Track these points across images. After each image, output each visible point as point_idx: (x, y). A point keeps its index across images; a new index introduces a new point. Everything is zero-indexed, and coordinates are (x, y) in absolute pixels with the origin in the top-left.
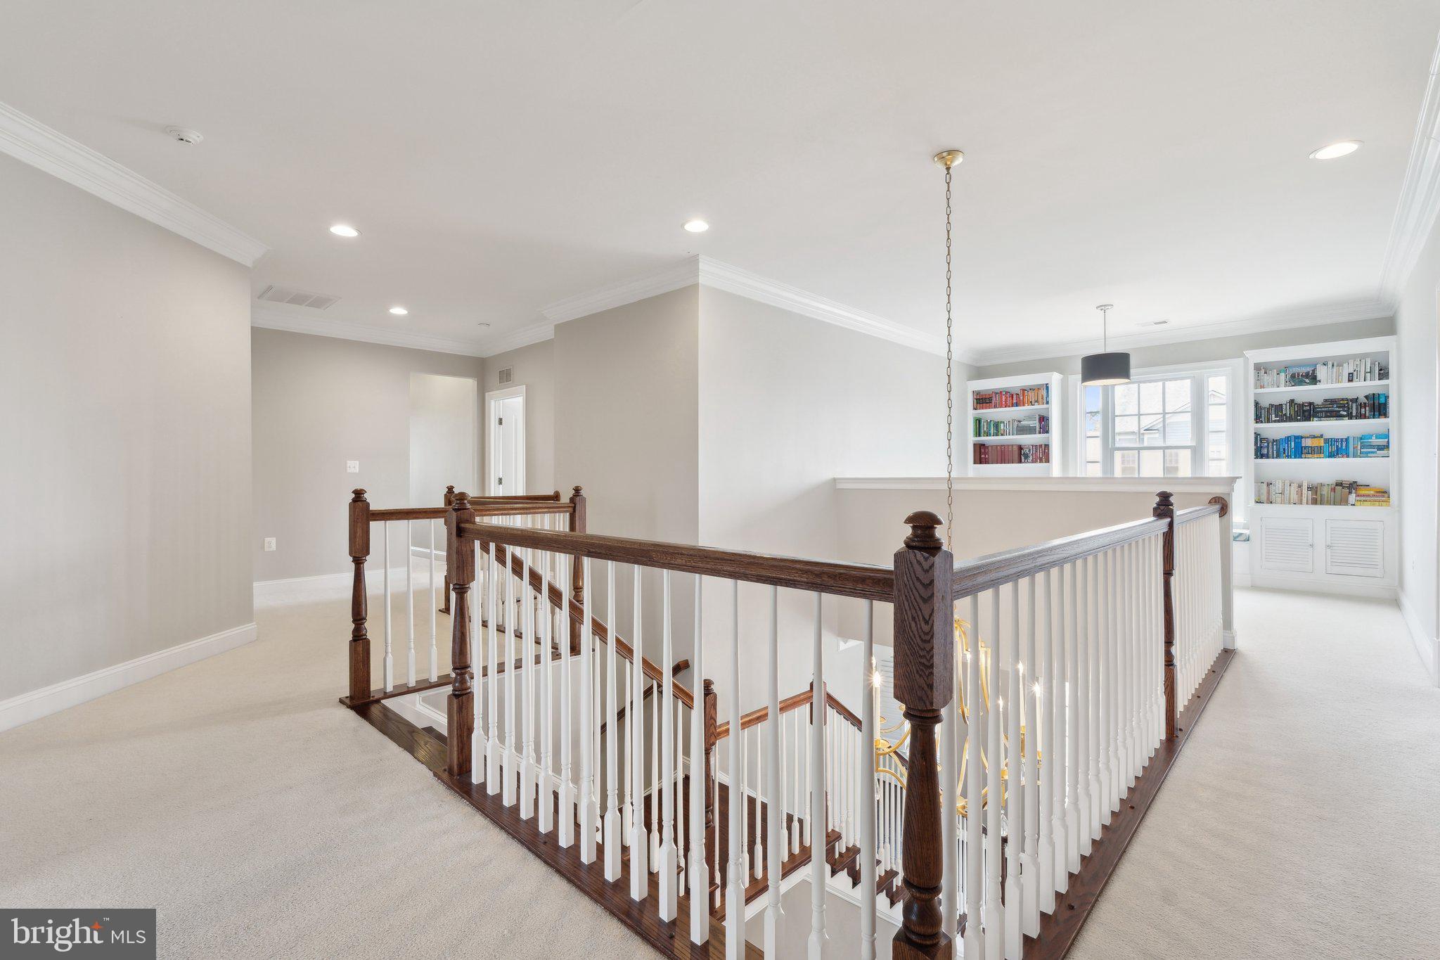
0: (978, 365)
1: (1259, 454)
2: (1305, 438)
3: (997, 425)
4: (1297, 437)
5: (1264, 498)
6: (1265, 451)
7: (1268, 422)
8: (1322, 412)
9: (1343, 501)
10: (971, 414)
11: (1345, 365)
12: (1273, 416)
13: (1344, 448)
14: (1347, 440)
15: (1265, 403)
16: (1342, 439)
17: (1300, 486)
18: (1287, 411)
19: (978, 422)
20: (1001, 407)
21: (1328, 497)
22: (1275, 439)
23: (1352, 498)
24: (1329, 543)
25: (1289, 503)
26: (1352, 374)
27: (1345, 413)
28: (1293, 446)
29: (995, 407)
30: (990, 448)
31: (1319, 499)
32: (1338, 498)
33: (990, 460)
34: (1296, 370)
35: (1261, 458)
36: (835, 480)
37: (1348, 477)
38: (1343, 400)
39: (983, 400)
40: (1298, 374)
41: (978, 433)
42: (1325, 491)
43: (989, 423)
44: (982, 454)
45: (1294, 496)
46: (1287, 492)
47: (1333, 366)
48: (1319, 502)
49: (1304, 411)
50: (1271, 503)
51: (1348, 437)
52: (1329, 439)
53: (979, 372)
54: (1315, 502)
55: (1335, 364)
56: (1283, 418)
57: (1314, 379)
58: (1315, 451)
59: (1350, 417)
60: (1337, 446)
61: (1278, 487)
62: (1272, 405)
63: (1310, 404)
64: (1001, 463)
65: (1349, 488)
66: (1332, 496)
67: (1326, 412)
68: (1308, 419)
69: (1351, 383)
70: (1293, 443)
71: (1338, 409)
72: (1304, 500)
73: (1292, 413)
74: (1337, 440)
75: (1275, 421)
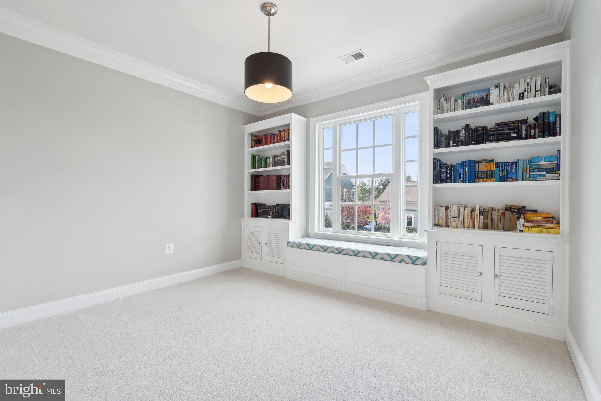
1: (438, 178)
2: (479, 162)
3: (266, 159)
4: (471, 162)
5: (442, 222)
6: (444, 176)
7: (447, 147)
8: (493, 135)
9: (512, 228)
10: (248, 151)
11: (516, 86)
12: (452, 142)
13: (513, 171)
14: (516, 163)
15: (445, 130)
16: (512, 163)
17: (473, 210)
18: (463, 137)
19: (254, 157)
21: (498, 222)
22: (453, 164)
23: (520, 223)
24: (497, 272)
25: (464, 227)
26: (523, 93)
27: (515, 135)
28: (467, 171)
29: (264, 145)
30: (261, 178)
31: (490, 224)
32: (507, 225)
33: (261, 187)
34: (470, 96)
35: (441, 183)
37: (516, 201)
38: (513, 122)
39: (257, 139)
40: (474, 100)
41: (254, 166)
42: (496, 215)
43: (261, 158)
44: (256, 183)
45: (468, 221)
46: (461, 216)
47: (505, 87)
48: (489, 226)
49: (478, 136)
50: (448, 226)
51: (518, 160)
52: (499, 163)
54: (485, 227)
55: (507, 85)
56: (459, 143)
57: (486, 101)
58: (488, 176)
59: (520, 138)
60: (507, 170)
61: (453, 212)
62: (450, 132)
63: (483, 128)
65: (517, 213)
66: (502, 221)
67: (497, 135)
68: (482, 142)
69: (522, 101)
70: (467, 168)
71: (508, 131)
72: (477, 224)
73: (468, 138)
74: (507, 164)
75: (453, 146)
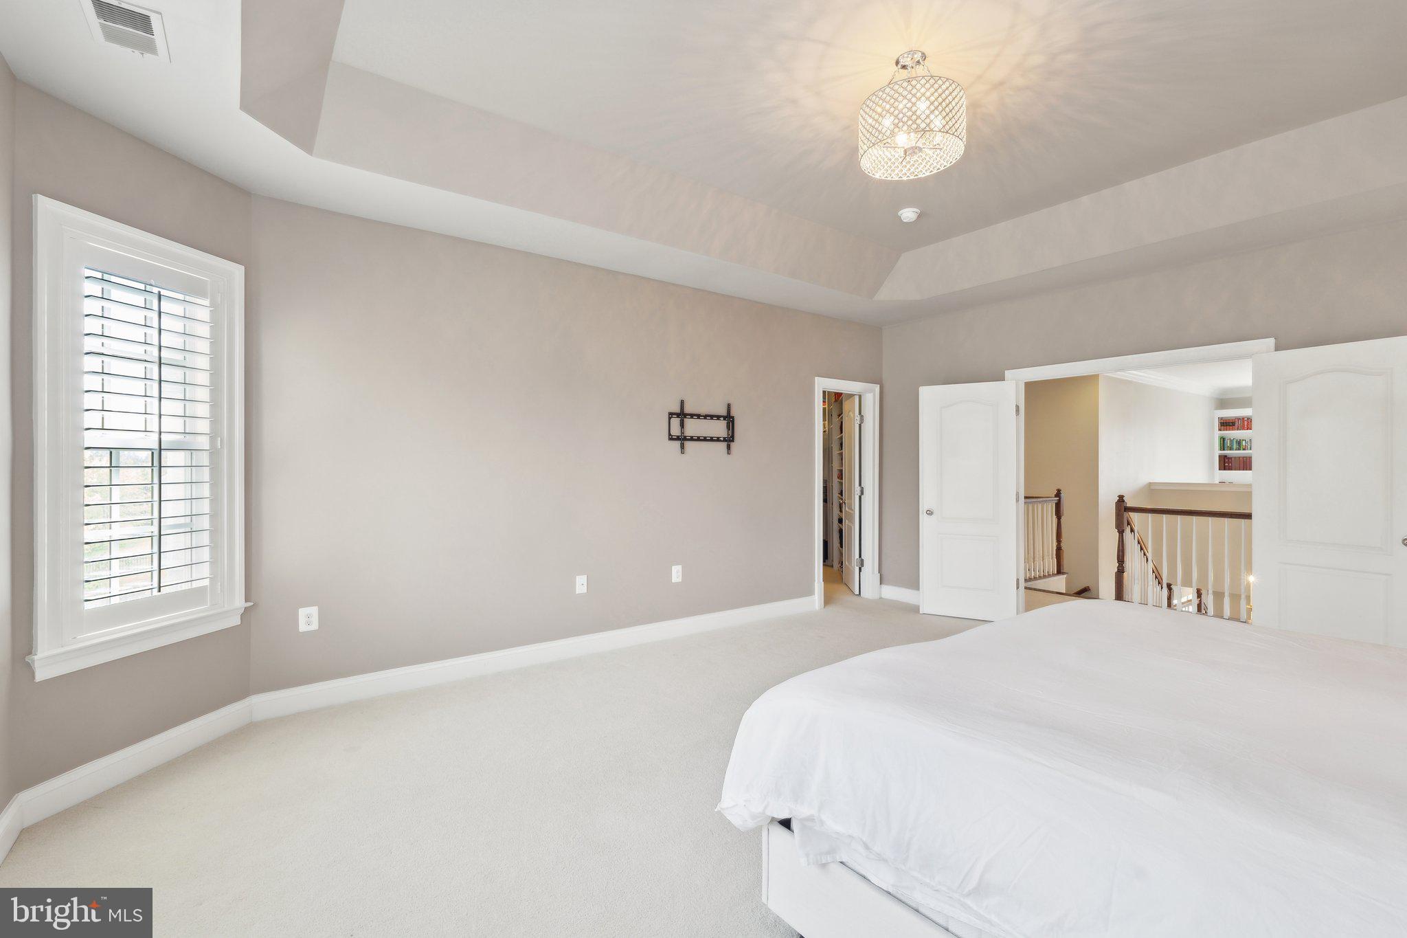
0: (1221, 397)
3: (1239, 443)
10: (1218, 434)
19: (1223, 440)
20: (1243, 429)
29: (1238, 429)
30: (1233, 459)
33: (1233, 467)
36: (1150, 483)
39: (1226, 424)
41: (1223, 447)
43: (1231, 441)
44: (1226, 463)
53: (1222, 403)
64: (1243, 470)
